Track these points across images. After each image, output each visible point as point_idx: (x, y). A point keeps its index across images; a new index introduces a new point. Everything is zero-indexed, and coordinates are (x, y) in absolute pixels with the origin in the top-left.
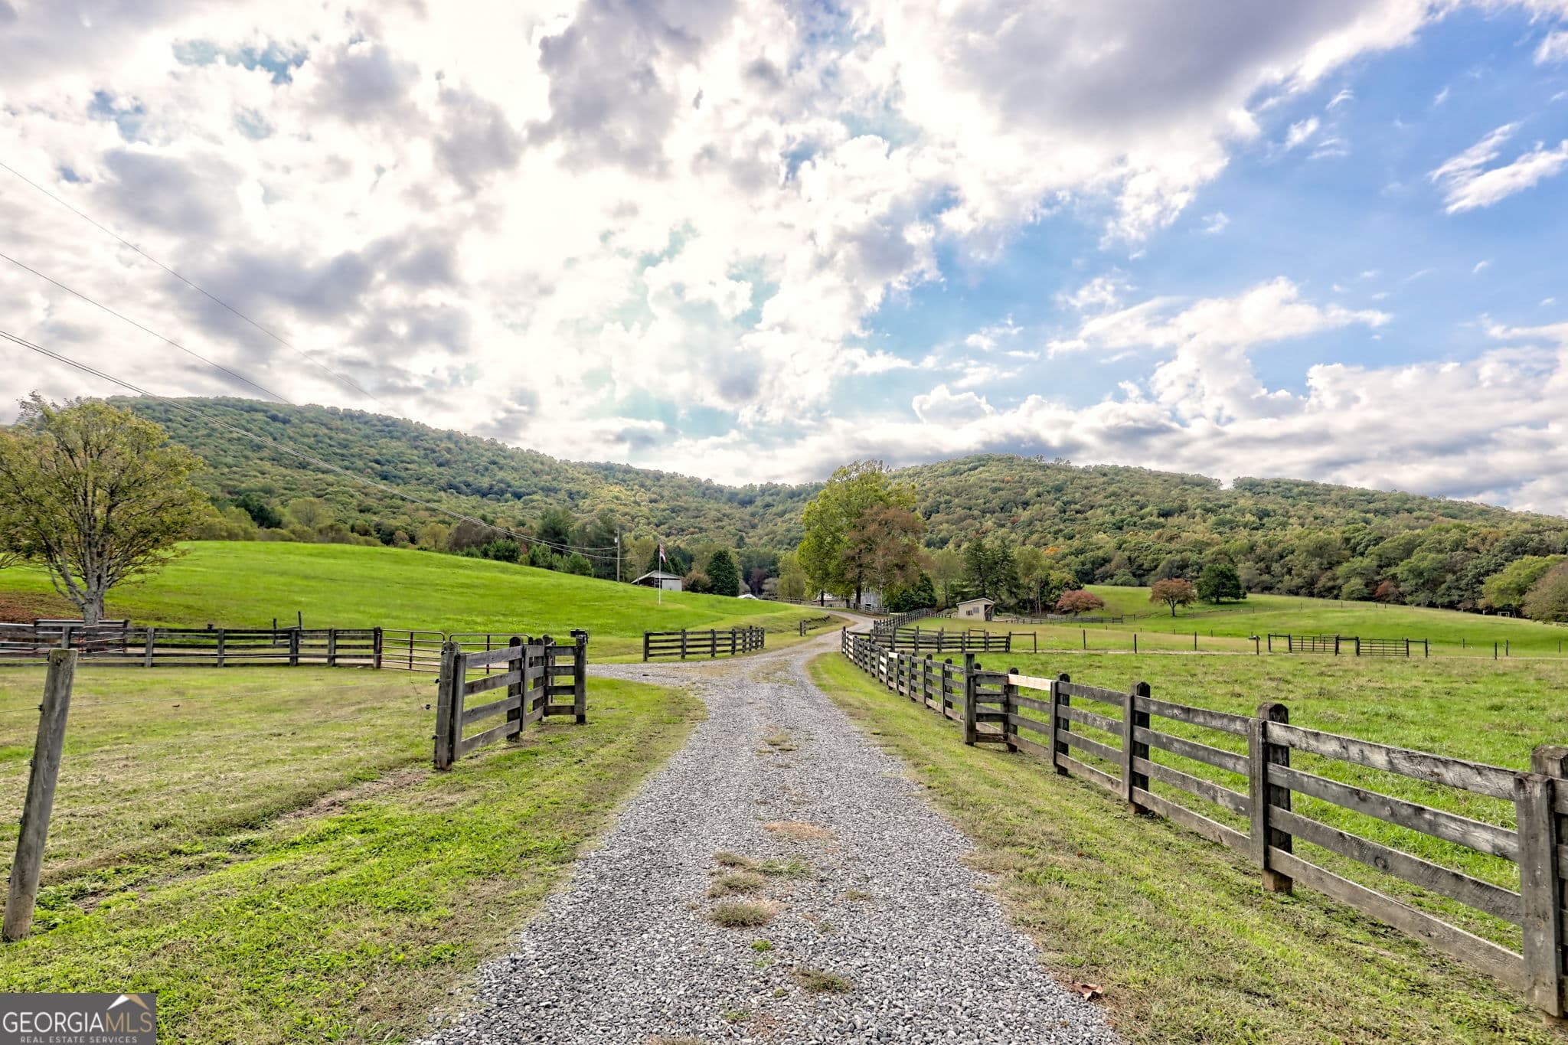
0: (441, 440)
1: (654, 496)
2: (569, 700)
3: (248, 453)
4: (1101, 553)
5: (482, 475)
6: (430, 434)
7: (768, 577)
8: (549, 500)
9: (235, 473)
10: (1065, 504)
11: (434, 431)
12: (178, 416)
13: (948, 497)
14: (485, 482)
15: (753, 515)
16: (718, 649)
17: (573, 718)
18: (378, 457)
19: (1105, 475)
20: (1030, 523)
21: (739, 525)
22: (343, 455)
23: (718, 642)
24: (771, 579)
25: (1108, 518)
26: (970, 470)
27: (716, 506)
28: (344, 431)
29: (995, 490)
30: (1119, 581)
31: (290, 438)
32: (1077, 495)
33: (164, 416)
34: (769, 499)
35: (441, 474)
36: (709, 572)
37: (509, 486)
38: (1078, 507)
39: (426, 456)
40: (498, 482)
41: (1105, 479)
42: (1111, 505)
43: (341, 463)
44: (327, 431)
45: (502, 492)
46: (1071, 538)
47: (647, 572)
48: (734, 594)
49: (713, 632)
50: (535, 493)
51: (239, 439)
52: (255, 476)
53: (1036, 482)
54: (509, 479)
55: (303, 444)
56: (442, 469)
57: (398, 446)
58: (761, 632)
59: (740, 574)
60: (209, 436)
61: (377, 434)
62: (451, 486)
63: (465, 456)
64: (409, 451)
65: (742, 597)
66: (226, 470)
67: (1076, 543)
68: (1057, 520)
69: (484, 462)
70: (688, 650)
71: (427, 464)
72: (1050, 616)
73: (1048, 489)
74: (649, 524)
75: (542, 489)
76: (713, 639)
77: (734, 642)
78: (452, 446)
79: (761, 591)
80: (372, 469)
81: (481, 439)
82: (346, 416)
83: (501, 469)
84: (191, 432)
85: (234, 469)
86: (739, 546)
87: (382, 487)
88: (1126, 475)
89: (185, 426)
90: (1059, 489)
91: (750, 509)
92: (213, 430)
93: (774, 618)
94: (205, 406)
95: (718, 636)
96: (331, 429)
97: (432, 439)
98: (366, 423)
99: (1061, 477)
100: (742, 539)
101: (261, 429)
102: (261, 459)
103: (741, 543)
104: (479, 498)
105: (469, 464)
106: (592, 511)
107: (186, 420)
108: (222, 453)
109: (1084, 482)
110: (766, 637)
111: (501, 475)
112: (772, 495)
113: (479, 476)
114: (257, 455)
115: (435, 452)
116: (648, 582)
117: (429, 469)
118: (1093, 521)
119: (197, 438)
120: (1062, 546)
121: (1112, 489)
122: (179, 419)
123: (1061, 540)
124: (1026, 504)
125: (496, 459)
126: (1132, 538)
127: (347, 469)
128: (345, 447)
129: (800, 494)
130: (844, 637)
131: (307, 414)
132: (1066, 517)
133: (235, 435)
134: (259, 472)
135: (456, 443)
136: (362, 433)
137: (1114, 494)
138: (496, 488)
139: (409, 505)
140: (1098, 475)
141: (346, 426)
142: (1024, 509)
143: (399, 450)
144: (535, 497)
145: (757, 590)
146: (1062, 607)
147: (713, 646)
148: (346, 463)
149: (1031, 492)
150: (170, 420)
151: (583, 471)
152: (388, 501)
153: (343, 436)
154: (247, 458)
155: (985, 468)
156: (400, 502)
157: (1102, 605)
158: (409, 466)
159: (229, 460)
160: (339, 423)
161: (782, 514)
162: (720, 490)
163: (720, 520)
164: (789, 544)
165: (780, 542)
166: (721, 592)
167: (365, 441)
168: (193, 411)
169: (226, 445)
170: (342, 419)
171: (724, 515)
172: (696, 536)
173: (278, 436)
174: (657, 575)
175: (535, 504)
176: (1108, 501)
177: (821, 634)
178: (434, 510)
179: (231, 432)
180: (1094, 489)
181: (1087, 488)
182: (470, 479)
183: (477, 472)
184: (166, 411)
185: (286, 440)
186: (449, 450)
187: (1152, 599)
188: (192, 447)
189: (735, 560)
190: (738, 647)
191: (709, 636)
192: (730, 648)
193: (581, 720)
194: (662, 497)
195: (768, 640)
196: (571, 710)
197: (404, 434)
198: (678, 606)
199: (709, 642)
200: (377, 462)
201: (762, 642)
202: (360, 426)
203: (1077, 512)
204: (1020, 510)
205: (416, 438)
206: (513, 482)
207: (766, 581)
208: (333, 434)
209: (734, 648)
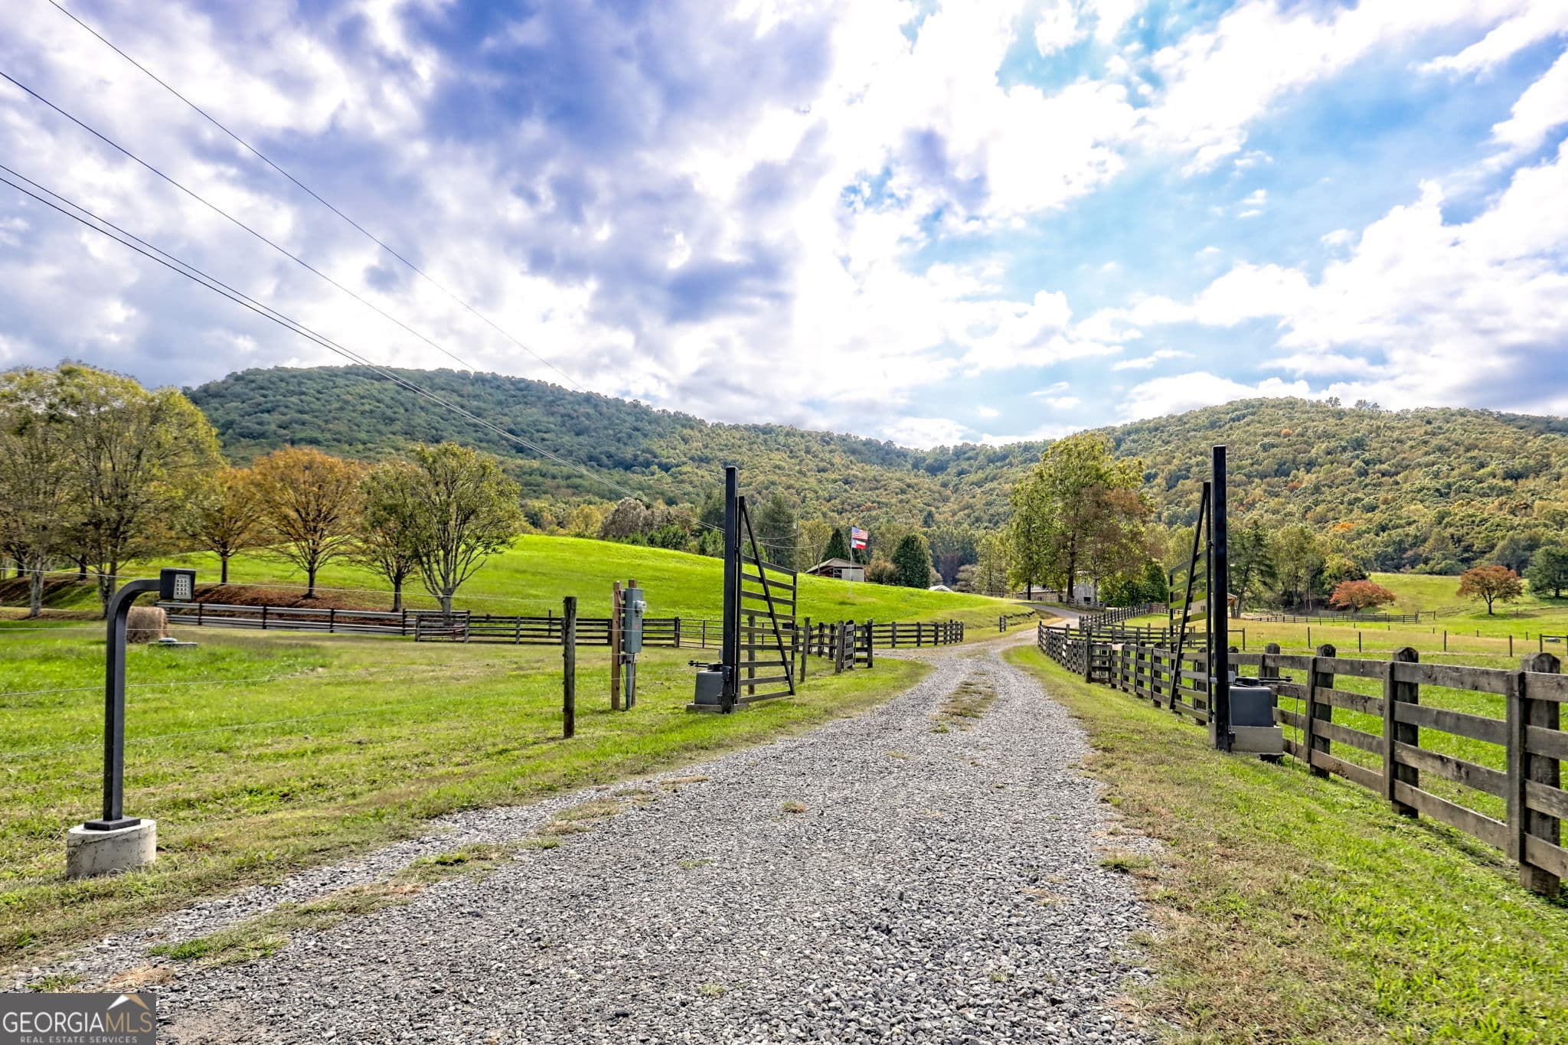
0: (579, 404)
1: (822, 465)
2: (864, 655)
3: (381, 427)
4: (1412, 530)
5: (625, 444)
6: (567, 397)
7: (963, 564)
8: (700, 473)
9: (370, 450)
10: (1367, 463)
11: (572, 394)
12: (310, 387)
13: (1200, 458)
14: (628, 453)
15: (945, 485)
16: (923, 639)
17: (866, 665)
18: (513, 427)
19: (1429, 422)
20: (1317, 489)
21: (927, 499)
22: (475, 425)
23: (923, 634)
24: (968, 567)
25: (1427, 482)
26: (1233, 420)
27: (898, 475)
28: (476, 397)
29: (1265, 448)
30: (1437, 568)
31: (422, 408)
32: (1385, 451)
33: (297, 389)
34: (965, 465)
35: (580, 444)
36: (895, 560)
37: (655, 457)
38: (1385, 466)
39: (563, 424)
40: (643, 451)
41: (1429, 428)
42: (1433, 464)
43: (474, 434)
44: (458, 399)
45: (647, 464)
46: (1372, 509)
47: (824, 560)
48: (925, 585)
49: (918, 625)
50: (684, 463)
51: (371, 412)
52: (390, 453)
53: (1326, 435)
54: (654, 448)
55: (434, 414)
56: (581, 439)
57: (534, 413)
58: (961, 626)
59: (930, 562)
60: (342, 409)
61: (511, 400)
62: (591, 458)
63: (606, 422)
64: (545, 419)
65: (932, 589)
66: (361, 447)
67: (1378, 517)
68: (1354, 485)
69: (626, 428)
70: (898, 640)
71: (564, 433)
72: (1321, 612)
73: (1343, 444)
74: (818, 498)
75: (692, 459)
76: (919, 631)
77: (937, 634)
78: (591, 411)
79: (955, 581)
80: (507, 440)
81: (623, 401)
82: (477, 381)
83: (645, 436)
84: (324, 406)
85: (369, 445)
86: (926, 523)
87: (519, 462)
88: (1461, 420)
89: (318, 399)
90: (1359, 444)
91: (941, 477)
92: (347, 402)
93: (971, 612)
94: (336, 376)
95: (923, 628)
96: (462, 396)
97: (569, 403)
98: (498, 387)
99: (1364, 426)
100: (930, 515)
101: (392, 398)
102: (394, 434)
103: (928, 520)
104: (622, 472)
105: (611, 432)
106: (750, 484)
107: (319, 392)
108: (355, 428)
109: (1396, 434)
110: (965, 632)
111: (645, 443)
112: (969, 459)
113: (621, 445)
114: (390, 429)
115: (572, 418)
116: (827, 572)
117: (567, 439)
118: (1406, 487)
119: (330, 412)
120: (1359, 520)
121: (1435, 442)
122: (312, 391)
123: (1356, 512)
124: (1310, 465)
125: (639, 424)
126: (1458, 509)
127: (481, 441)
128: (479, 415)
129: (1004, 457)
130: (1040, 631)
131: (436, 380)
132: (1368, 481)
133: (367, 407)
134: (393, 447)
135: (596, 406)
136: (496, 398)
137: (1441, 449)
138: (641, 459)
139: (549, 482)
140: (1418, 422)
141: (478, 392)
142: (1308, 472)
143: (535, 417)
144: (685, 469)
145: (950, 580)
146: (1338, 601)
147: (918, 637)
148: (480, 435)
149: (1318, 449)
150: (303, 393)
151: (738, 435)
152: (527, 477)
153: (475, 403)
154: (380, 432)
155: (1256, 418)
156: (540, 479)
157: (1392, 599)
158: (546, 436)
159: (363, 436)
160: (470, 388)
161: (979, 484)
162: (903, 454)
163: (903, 492)
164: (990, 521)
165: (978, 520)
166: (909, 584)
167: (499, 409)
168: (325, 382)
169: (359, 419)
170: (473, 385)
171: (909, 486)
172: (874, 513)
173: (410, 406)
174: (836, 563)
175: (685, 477)
176: (1432, 458)
177: (1022, 630)
178: (576, 487)
179: (363, 404)
180: (1410, 443)
181: (1400, 441)
182: (613, 449)
183: (619, 440)
184: (300, 384)
185: (418, 411)
186: (588, 416)
187: (1461, 593)
188: (326, 422)
189: (925, 542)
190: (940, 639)
191: (915, 628)
192: (933, 639)
193: (870, 665)
194: (832, 465)
195: (967, 634)
196: (864, 660)
197: (539, 398)
198: (870, 600)
199: (915, 634)
200: (511, 432)
201: (962, 635)
202: (492, 391)
203: (1383, 475)
204: (1302, 473)
205: (552, 403)
206: (658, 451)
207: (962, 568)
208: (465, 402)
209: (936, 639)
